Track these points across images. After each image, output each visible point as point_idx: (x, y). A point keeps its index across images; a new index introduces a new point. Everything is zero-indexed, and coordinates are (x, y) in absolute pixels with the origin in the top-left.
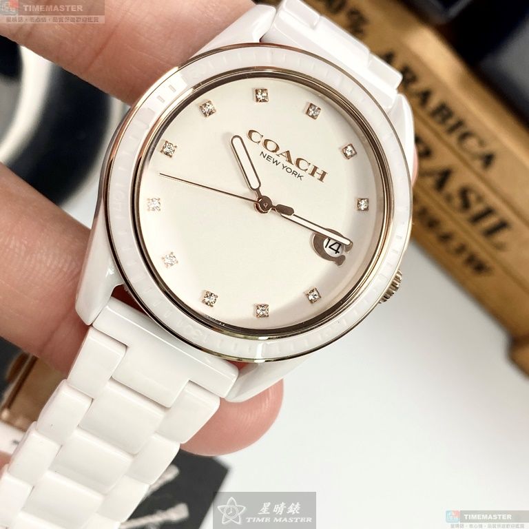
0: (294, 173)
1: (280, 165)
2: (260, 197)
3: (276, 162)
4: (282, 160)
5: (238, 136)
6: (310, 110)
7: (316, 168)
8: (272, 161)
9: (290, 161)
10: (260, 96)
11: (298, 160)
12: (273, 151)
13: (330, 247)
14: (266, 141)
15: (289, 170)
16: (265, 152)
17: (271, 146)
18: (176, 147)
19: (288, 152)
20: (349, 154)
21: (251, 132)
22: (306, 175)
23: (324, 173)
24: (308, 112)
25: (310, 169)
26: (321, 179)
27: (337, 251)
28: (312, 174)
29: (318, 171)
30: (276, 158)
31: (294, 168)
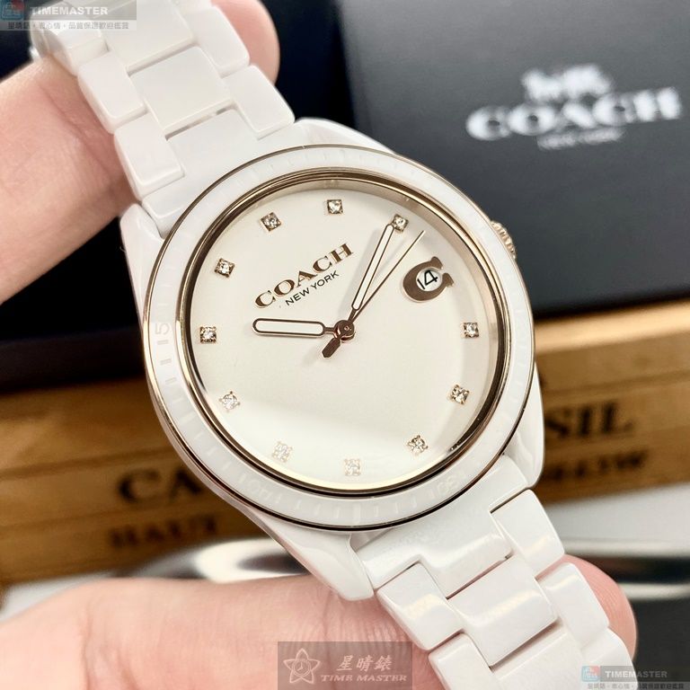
0: (327, 279)
1: (311, 289)
2: (334, 330)
3: (305, 292)
4: (306, 283)
5: (256, 321)
6: (268, 224)
7: (334, 253)
8: (301, 296)
9: (311, 276)
10: (224, 271)
11: (316, 266)
12: (292, 288)
13: (426, 284)
14: (277, 290)
15: (321, 283)
16: (288, 297)
17: (285, 288)
18: (231, 393)
19: (301, 273)
20: (337, 208)
21: (259, 301)
22: (336, 267)
23: (345, 246)
24: (269, 228)
25: (332, 259)
26: (349, 253)
27: (435, 279)
28: (338, 259)
29: (338, 253)
30: (300, 290)
31: (321, 276)
